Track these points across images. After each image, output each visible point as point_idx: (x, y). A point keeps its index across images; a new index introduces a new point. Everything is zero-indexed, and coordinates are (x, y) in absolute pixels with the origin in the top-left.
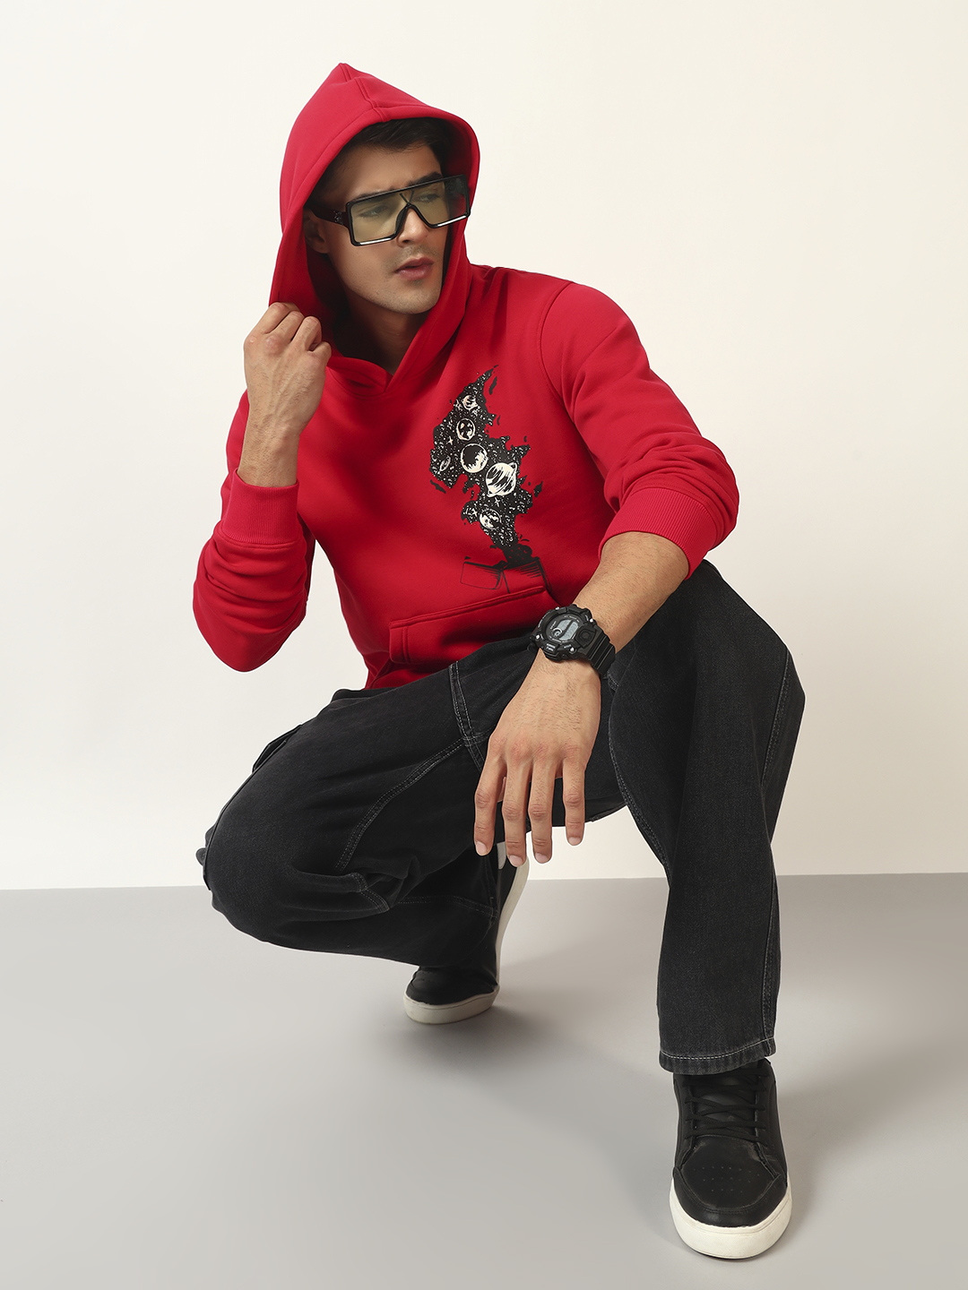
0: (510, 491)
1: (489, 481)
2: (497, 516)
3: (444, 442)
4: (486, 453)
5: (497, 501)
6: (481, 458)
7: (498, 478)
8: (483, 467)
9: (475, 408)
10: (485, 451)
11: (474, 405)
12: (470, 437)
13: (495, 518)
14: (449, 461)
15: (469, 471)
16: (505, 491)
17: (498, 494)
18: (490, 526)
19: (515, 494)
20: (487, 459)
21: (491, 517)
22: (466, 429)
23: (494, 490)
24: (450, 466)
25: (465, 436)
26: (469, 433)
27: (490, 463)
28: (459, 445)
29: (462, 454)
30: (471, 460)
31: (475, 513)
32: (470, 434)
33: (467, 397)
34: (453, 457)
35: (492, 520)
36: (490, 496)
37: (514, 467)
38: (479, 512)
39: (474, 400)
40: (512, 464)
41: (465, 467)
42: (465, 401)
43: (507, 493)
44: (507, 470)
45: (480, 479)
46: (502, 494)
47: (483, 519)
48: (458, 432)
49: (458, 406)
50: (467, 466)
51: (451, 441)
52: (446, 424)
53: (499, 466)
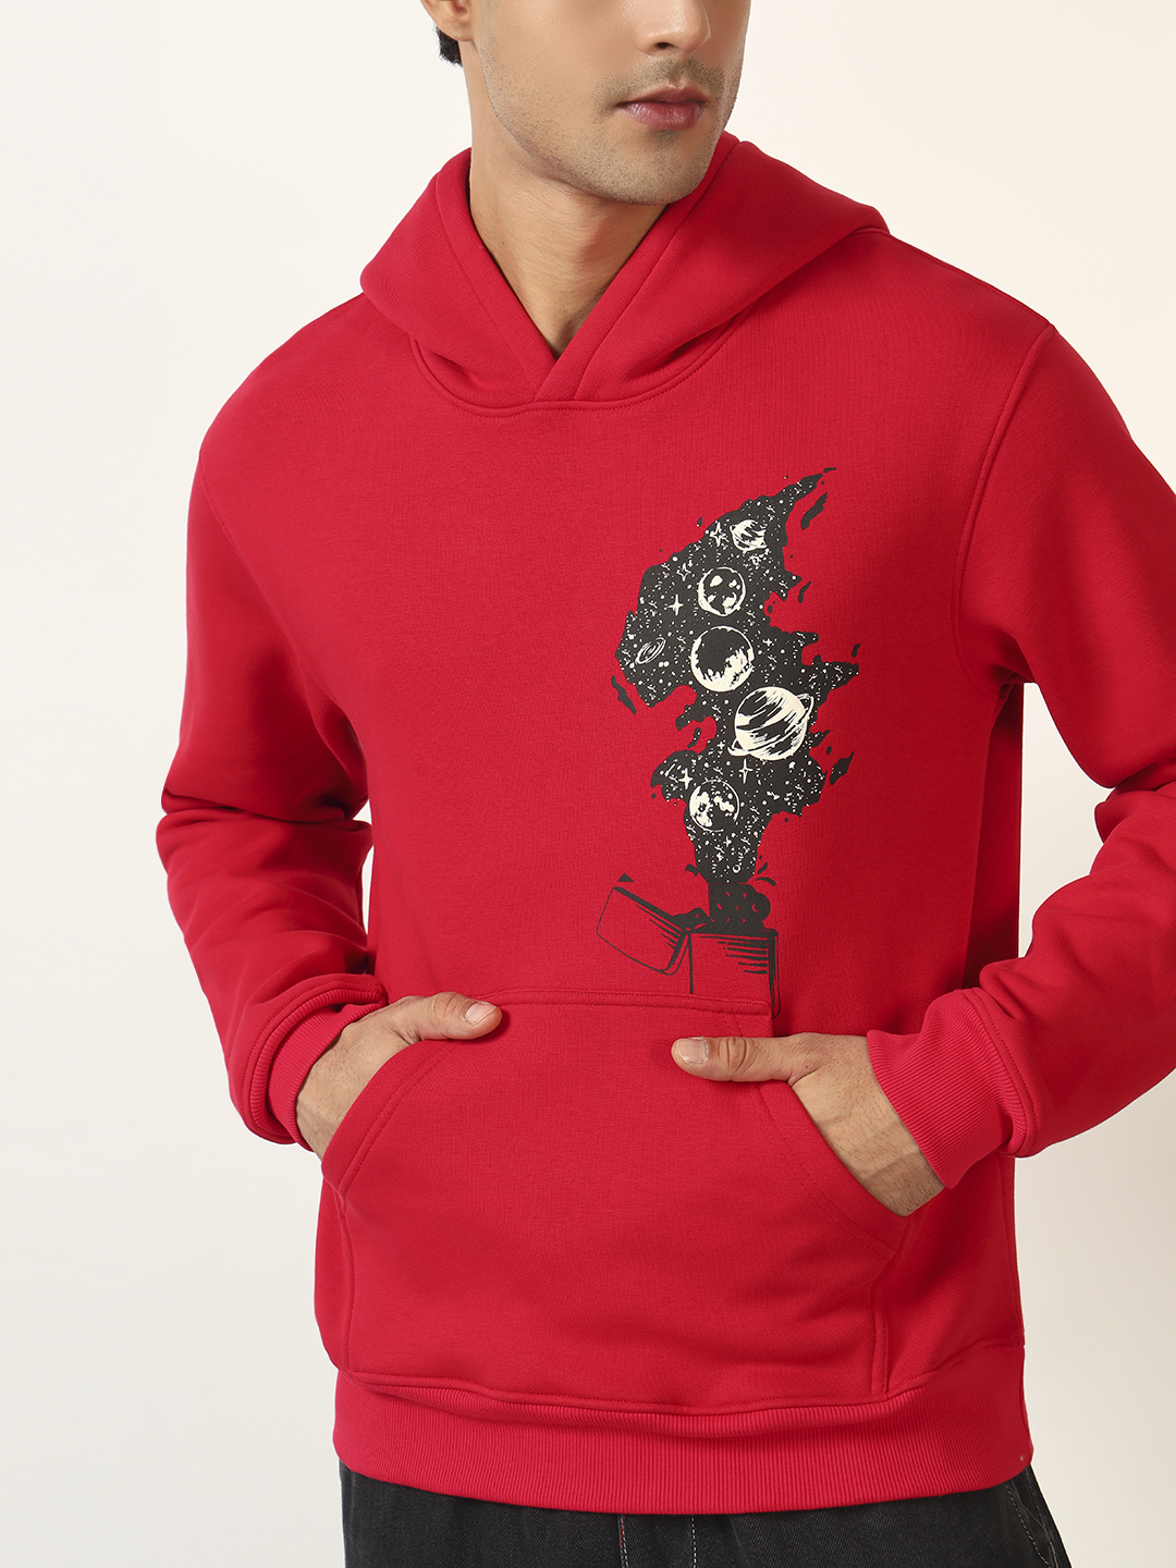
0: (785, 755)
1: (741, 719)
2: (733, 802)
3: (661, 604)
4: (751, 657)
5: (745, 770)
6: (739, 664)
7: (764, 718)
8: (737, 684)
9: (759, 551)
10: (750, 651)
11: (758, 543)
12: (728, 612)
13: (726, 806)
14: (661, 647)
15: (706, 683)
16: (772, 751)
17: (755, 754)
18: (704, 820)
19: (792, 765)
20: (750, 670)
21: (718, 800)
22: (722, 592)
23: (747, 743)
24: (660, 658)
25: (717, 604)
26: (728, 602)
27: (756, 681)
28: (695, 620)
29: (697, 643)
30: (715, 661)
31: (687, 780)
32: (730, 604)
33: (748, 523)
34: (672, 642)
35: (716, 807)
36: (736, 753)
37: (806, 703)
38: (697, 779)
39: (761, 533)
40: (805, 696)
41: (697, 673)
42: (739, 529)
43: (775, 757)
44: (790, 706)
45: (724, 708)
46: (763, 755)
47: (697, 800)
48: (701, 591)
49: (717, 536)
50: (704, 672)
51: (677, 606)
52: (674, 566)
53: (773, 693)
